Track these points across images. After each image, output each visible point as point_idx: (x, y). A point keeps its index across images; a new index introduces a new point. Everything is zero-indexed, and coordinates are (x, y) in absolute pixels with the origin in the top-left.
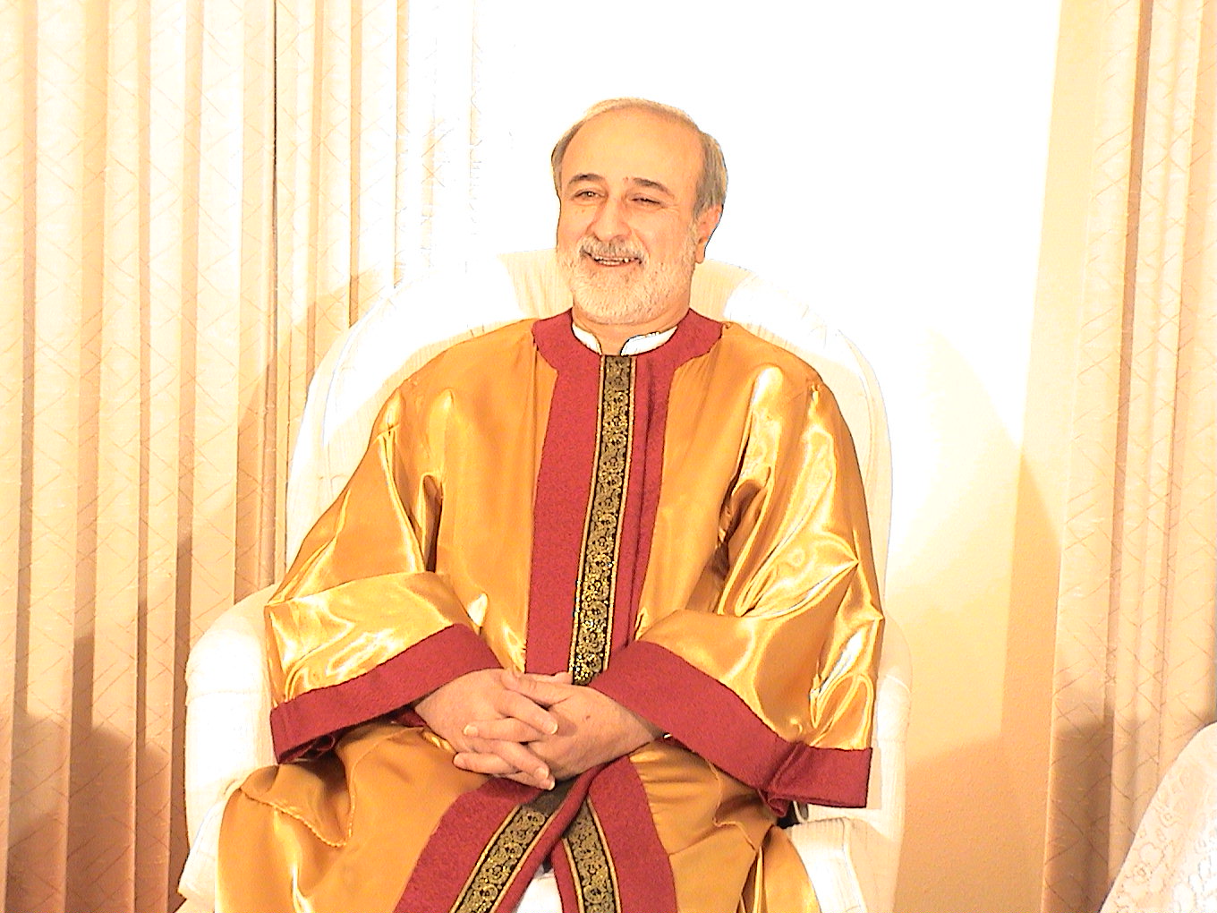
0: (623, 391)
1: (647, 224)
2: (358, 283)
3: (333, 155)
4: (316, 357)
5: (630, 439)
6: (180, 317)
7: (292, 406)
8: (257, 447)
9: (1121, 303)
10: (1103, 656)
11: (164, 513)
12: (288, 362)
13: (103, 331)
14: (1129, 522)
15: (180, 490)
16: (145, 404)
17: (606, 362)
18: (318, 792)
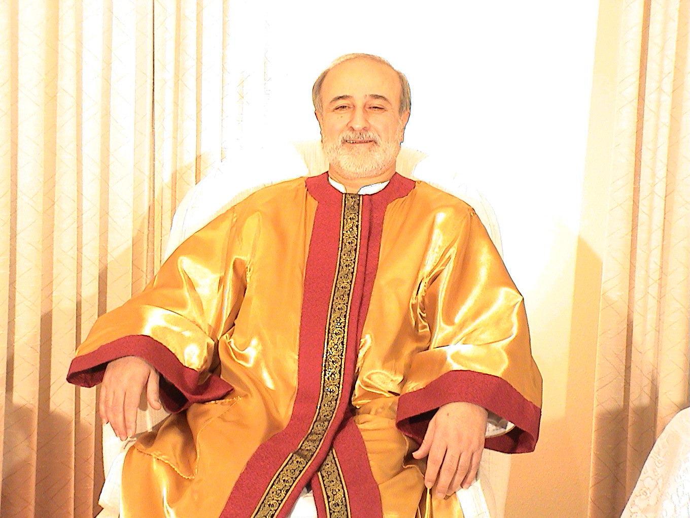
0: (355, 214)
1: (378, 121)
2: (200, 159)
3: (186, 86)
4: (177, 201)
5: (359, 241)
6: (100, 178)
7: (163, 229)
8: (143, 252)
9: (633, 170)
10: (623, 371)
11: (90, 290)
12: (161, 204)
13: (56, 186)
14: (638, 295)
15: (99, 276)
16: (80, 228)
17: (345, 197)
18: (179, 447)
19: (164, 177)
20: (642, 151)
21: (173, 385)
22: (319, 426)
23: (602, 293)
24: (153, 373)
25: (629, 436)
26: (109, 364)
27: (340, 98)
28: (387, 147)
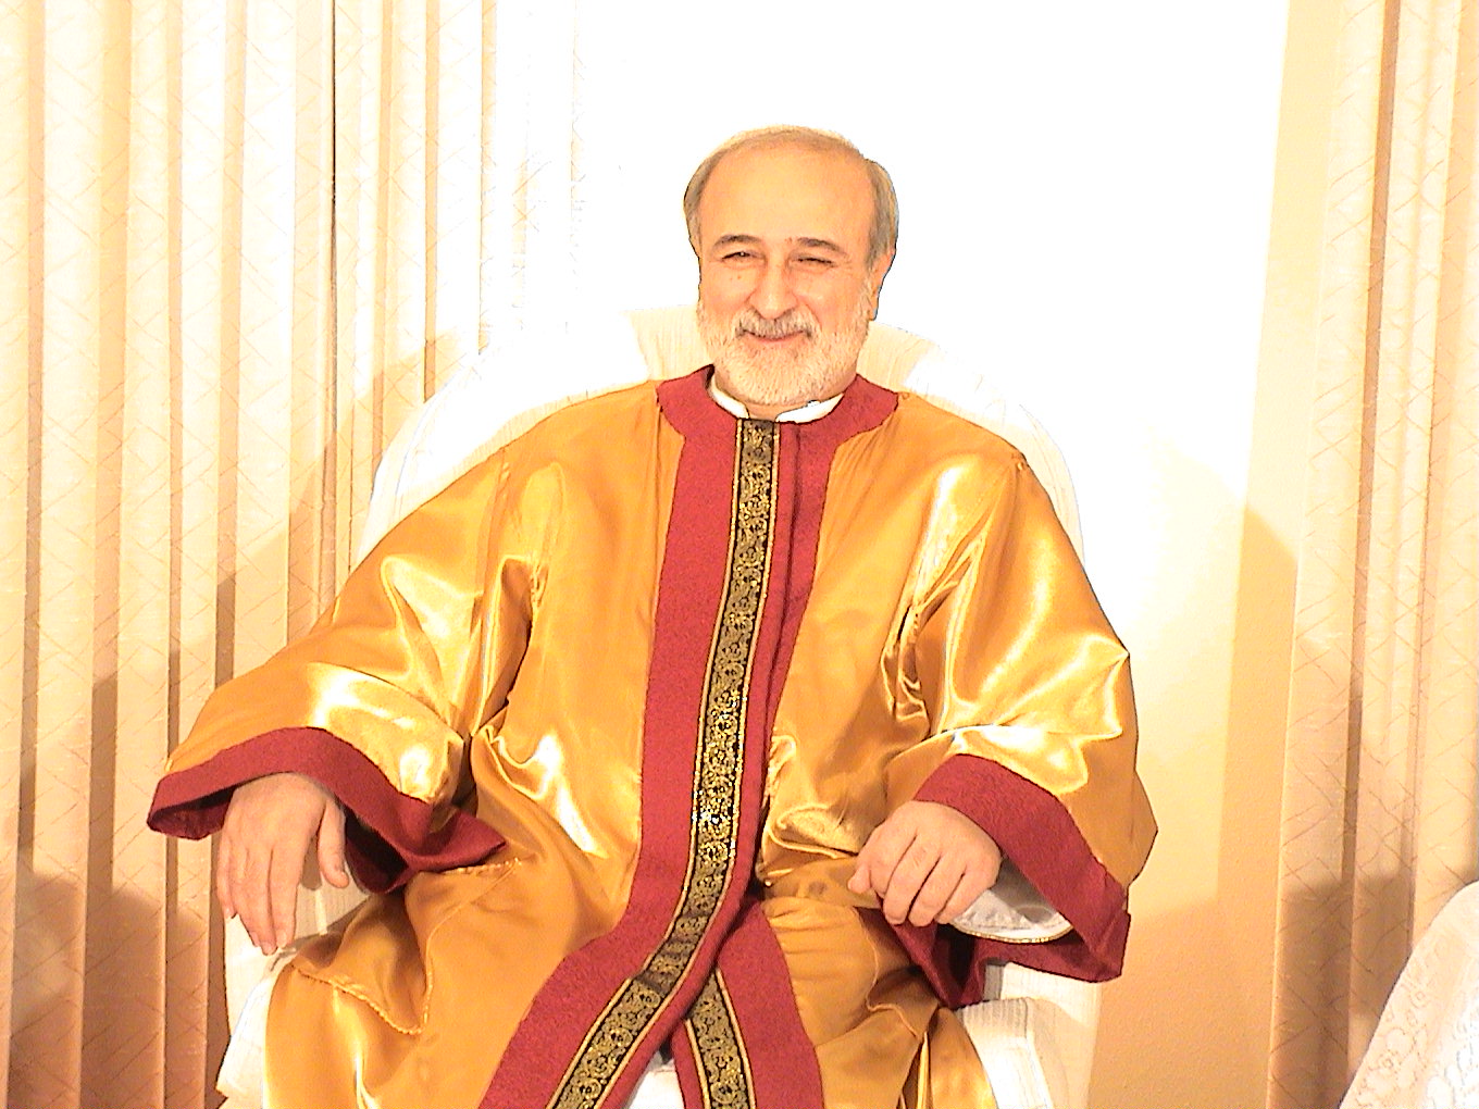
0: (764, 464)
1: (817, 287)
2: (435, 348)
3: (405, 194)
4: (384, 438)
5: (772, 525)
6: (219, 390)
7: (354, 498)
8: (311, 548)
9: (1361, 372)
10: (1341, 800)
11: (198, 629)
12: (350, 445)
13: (125, 407)
14: (1372, 640)
15: (218, 600)
16: (176, 496)
17: (743, 427)
18: (388, 967)
19: (357, 384)
20: (1382, 330)
21: (377, 834)
22: (686, 925)
23: (1295, 635)
24: (331, 807)
25: (1353, 941)
26: (237, 790)
27: (734, 239)
28: (833, 344)
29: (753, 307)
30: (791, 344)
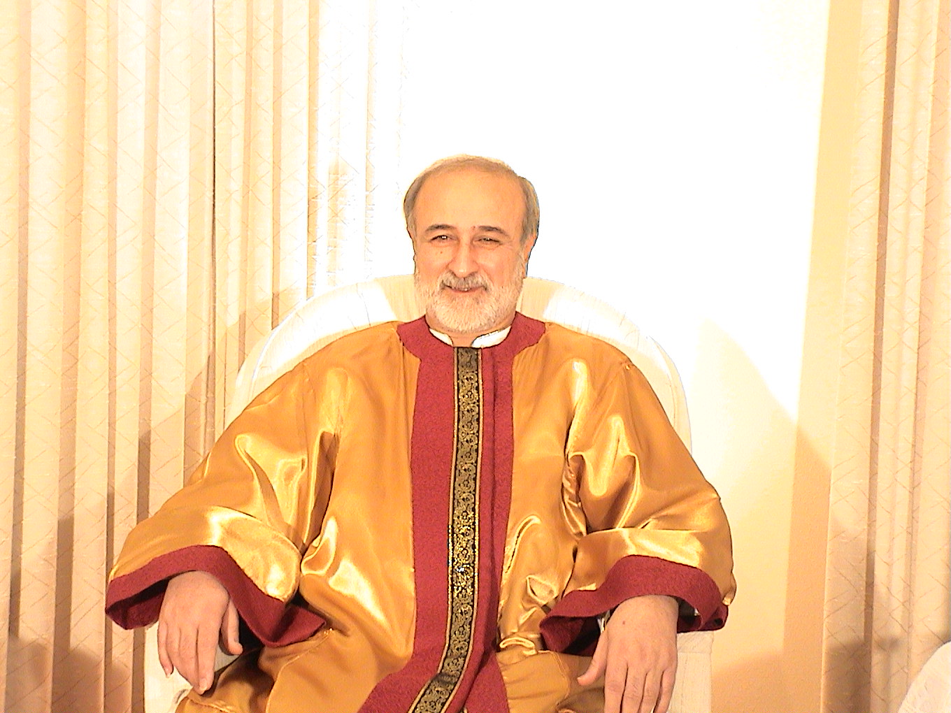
0: (473, 372)
1: (490, 258)
2: (279, 299)
3: (259, 200)
5: (481, 408)
6: (140, 326)
7: (226, 395)
8: (199, 427)
9: (873, 312)
10: (863, 588)
11: (126, 480)
12: (224, 360)
13: (80, 338)
14: (882, 484)
15: (139, 461)
16: (112, 394)
17: (458, 352)
19: (229, 319)
20: (885, 285)
23: (832, 481)
25: (872, 680)
26: (171, 581)
27: (438, 227)
28: (501, 294)
29: (450, 271)
30: (475, 294)
